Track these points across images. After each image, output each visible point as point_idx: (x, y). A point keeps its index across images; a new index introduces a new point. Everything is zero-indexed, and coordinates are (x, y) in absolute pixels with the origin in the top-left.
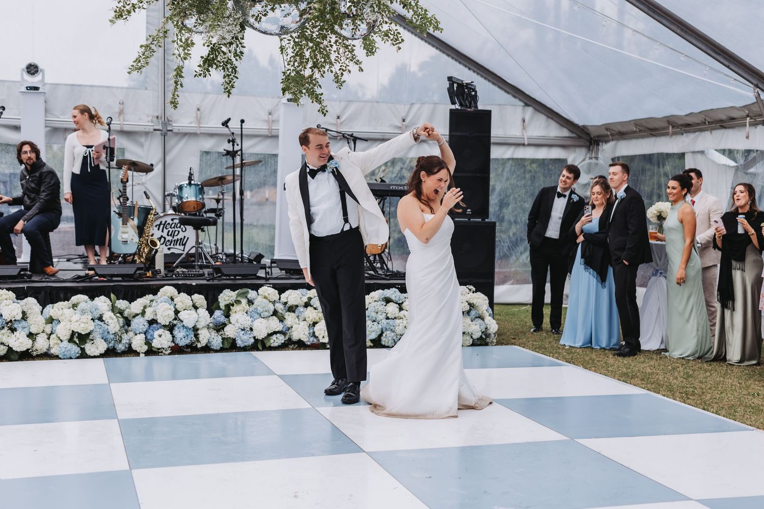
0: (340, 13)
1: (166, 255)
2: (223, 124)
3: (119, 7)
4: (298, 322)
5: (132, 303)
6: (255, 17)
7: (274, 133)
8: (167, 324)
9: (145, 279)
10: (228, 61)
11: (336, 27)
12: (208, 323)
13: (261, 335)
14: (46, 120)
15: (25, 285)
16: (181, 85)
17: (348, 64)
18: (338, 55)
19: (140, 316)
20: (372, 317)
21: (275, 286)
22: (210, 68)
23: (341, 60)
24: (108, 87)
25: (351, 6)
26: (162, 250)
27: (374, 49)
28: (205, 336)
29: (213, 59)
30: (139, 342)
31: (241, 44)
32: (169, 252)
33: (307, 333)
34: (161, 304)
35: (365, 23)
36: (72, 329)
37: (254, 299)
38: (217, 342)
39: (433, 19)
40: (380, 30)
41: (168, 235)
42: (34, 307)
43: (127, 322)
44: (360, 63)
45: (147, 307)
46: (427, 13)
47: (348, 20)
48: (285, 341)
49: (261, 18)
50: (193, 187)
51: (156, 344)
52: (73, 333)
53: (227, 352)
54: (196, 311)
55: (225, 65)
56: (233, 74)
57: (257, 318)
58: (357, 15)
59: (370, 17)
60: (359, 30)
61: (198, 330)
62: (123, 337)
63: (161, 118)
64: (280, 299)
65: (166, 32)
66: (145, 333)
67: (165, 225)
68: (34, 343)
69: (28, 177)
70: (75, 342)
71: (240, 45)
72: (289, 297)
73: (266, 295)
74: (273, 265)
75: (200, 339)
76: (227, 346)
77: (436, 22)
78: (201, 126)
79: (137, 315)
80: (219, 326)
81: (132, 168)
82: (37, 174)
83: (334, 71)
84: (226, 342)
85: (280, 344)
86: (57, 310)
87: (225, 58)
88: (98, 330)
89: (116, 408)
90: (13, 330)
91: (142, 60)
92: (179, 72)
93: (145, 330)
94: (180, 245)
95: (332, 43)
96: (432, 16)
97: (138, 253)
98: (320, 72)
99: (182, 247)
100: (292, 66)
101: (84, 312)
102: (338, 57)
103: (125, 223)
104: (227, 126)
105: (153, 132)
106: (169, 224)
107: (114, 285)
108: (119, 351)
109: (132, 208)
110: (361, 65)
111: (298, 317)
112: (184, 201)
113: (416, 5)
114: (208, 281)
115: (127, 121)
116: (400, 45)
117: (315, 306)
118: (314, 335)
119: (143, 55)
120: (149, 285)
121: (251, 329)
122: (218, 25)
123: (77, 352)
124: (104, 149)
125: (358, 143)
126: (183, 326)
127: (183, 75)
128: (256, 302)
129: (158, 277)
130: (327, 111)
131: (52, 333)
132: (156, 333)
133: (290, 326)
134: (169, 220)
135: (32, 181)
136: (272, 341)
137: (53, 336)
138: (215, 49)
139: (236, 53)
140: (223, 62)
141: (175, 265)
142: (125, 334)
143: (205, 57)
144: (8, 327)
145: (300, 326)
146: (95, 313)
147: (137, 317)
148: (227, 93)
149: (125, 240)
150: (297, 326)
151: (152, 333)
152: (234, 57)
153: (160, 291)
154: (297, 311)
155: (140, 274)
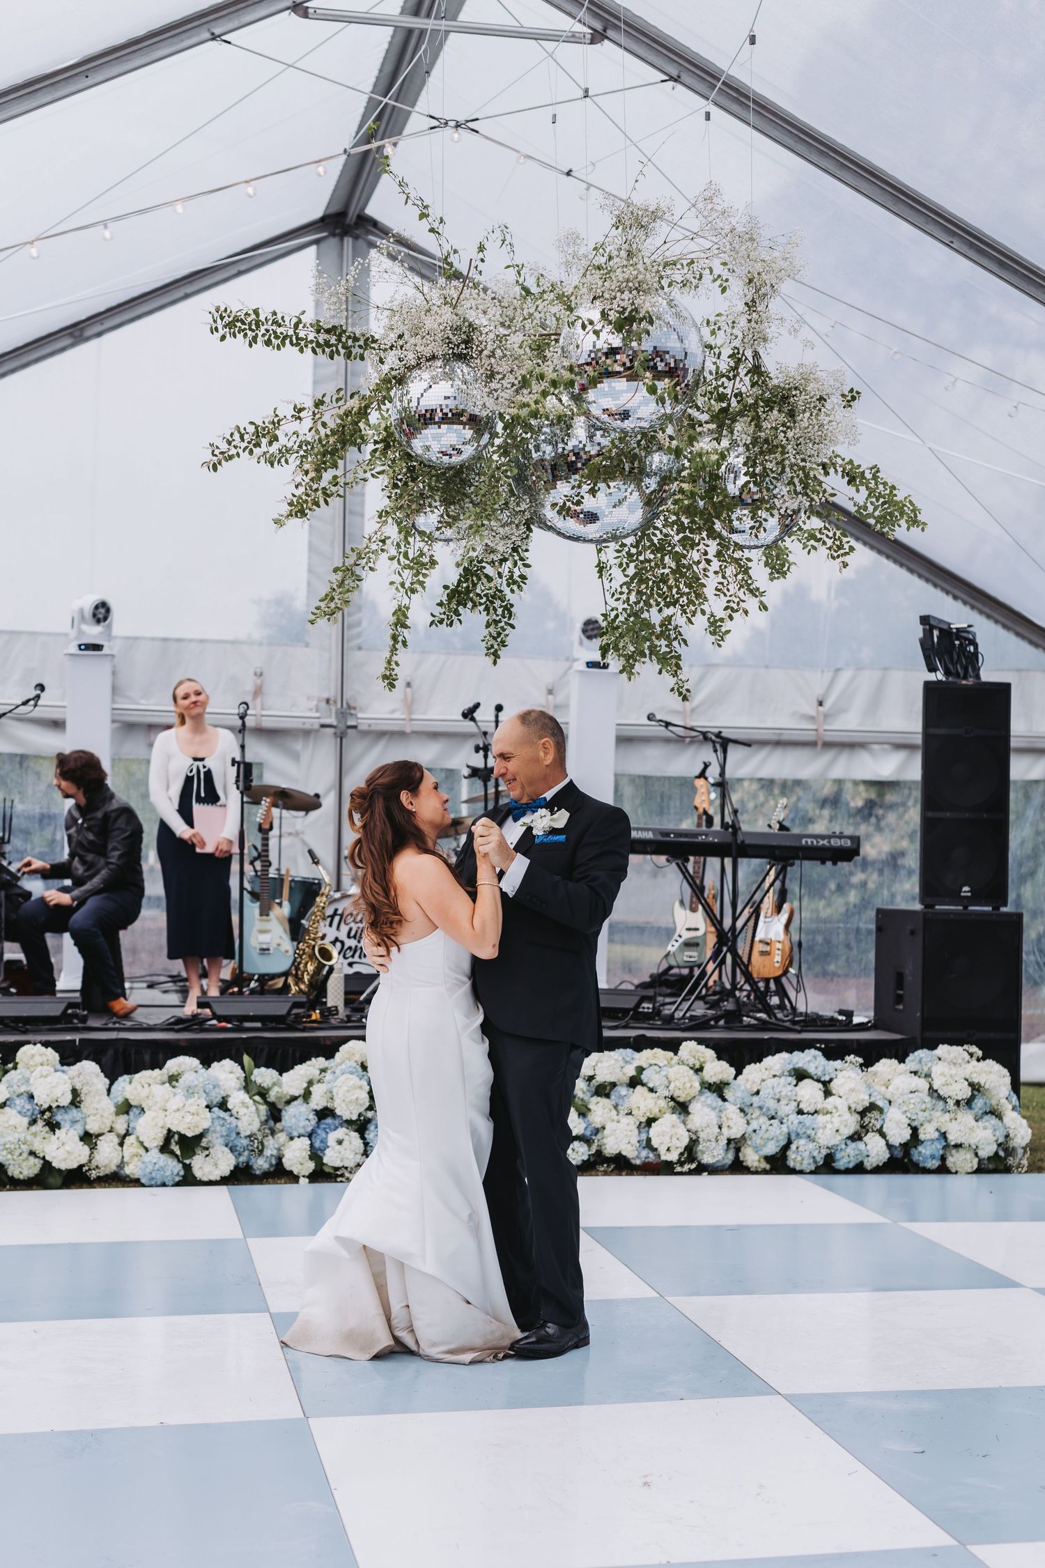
0: (726, 496)
1: (347, 977)
2: (465, 715)
3: (297, 494)
4: (616, 1118)
5: (285, 1075)
6: (558, 508)
8: (355, 1117)
9: (308, 1025)
10: (495, 594)
11: (718, 526)
14: (114, 709)
15: (77, 1037)
16: (405, 644)
17: (743, 597)
18: (722, 580)
19: (300, 1101)
20: (768, 1109)
22: (461, 609)
23: (728, 590)
24: (234, 642)
25: (748, 482)
26: (340, 966)
27: (787, 565)
29: (468, 591)
30: (297, 1154)
31: (522, 559)
32: (351, 971)
33: (634, 1140)
34: (343, 1078)
35: (777, 516)
36: (169, 1126)
39: (908, 504)
40: (800, 529)
41: (349, 937)
42: (95, 1080)
43: (275, 1114)
44: (762, 594)
45: (315, 1082)
46: (895, 492)
47: (741, 510)
48: (589, 1155)
51: (332, 1158)
52: (170, 1134)
55: (490, 601)
56: (506, 620)
58: (762, 500)
59: (787, 504)
60: (765, 530)
62: (266, 1143)
63: (335, 702)
65: (383, 541)
66: (310, 1136)
67: (344, 917)
68: (92, 1153)
69: (80, 821)
70: (172, 1153)
71: (520, 563)
72: (599, 1065)
77: (912, 511)
78: (414, 717)
79: (294, 1098)
81: (280, 802)
82: (99, 814)
83: (708, 612)
86: (139, 1087)
87: (490, 588)
88: (218, 1128)
89: (266, 1290)
90: (53, 1126)
91: (336, 597)
92: (401, 618)
93: (309, 1129)
95: (710, 557)
96: (906, 498)
97: (294, 971)
98: (686, 613)
100: (624, 603)
101: (191, 1091)
102: (722, 583)
103: (265, 912)
104: (473, 719)
105: (317, 731)
107: (246, 1038)
108: (258, 1172)
109: (280, 880)
110: (763, 599)
111: (616, 1107)
113: (875, 477)
115: (268, 709)
116: (847, 559)
117: (651, 1085)
118: (648, 1145)
119: (339, 586)
120: (318, 1038)
122: (485, 525)
123: (175, 1172)
124: (233, 765)
125: (734, 753)
127: (408, 623)
129: (333, 1021)
130: (688, 690)
131: (127, 1134)
132: (332, 1137)
133: (599, 1126)
135: (89, 829)
137: (129, 1140)
138: (471, 572)
139: (511, 578)
140: (486, 595)
141: (362, 998)
142: (270, 1137)
143: (452, 587)
144: (45, 1120)
145: (621, 1125)
146: (213, 1094)
147: (295, 1103)
148: (492, 657)
149: (265, 947)
150: (614, 1125)
151: (324, 1136)
152: (508, 585)
153: (341, 1049)
154: (613, 1096)
155: (297, 1014)
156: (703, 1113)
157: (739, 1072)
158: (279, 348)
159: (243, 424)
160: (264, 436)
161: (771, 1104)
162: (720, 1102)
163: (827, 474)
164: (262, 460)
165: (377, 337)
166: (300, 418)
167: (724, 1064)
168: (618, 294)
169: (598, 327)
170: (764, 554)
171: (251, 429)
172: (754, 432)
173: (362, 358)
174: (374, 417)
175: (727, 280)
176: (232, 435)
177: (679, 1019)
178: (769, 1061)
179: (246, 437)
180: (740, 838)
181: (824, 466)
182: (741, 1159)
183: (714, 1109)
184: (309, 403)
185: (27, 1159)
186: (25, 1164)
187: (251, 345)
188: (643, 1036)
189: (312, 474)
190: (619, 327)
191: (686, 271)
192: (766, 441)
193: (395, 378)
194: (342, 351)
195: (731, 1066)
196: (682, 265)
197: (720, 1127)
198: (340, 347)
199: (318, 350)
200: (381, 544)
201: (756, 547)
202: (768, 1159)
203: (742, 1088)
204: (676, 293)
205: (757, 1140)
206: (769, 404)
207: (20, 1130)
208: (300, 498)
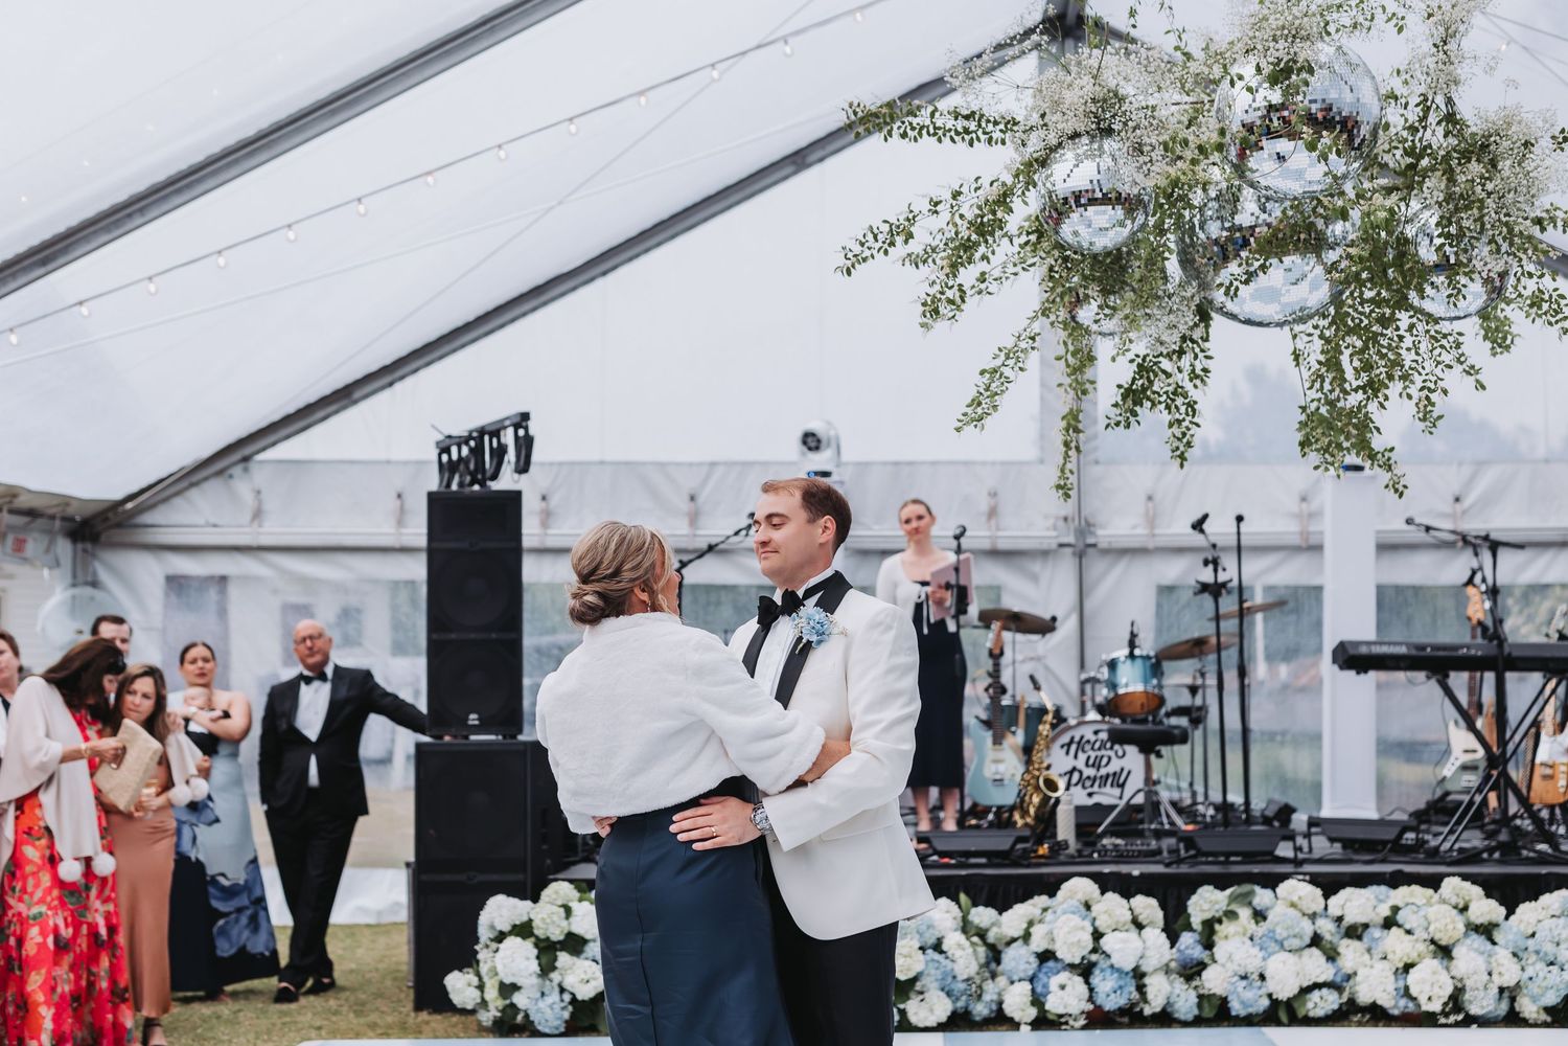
0: (1418, 263)
1: (1079, 810)
2: (1194, 527)
3: (932, 294)
4: (1369, 962)
5: (1005, 914)
6: (1224, 289)
7: (1313, 541)
8: (1077, 961)
9: (1034, 861)
10: (1175, 389)
11: (1413, 296)
12: (1165, 960)
13: (1285, 992)
16: (1078, 450)
17: (1441, 375)
18: (1416, 358)
19: (1020, 942)
20: (1546, 954)
21: (1315, 880)
22: (1137, 409)
23: (1423, 368)
24: (966, 463)
25: (1443, 245)
26: (1071, 800)
27: (1509, 337)
28: (1161, 989)
30: (1018, 999)
31: (1202, 351)
32: (1090, 802)
33: (1390, 988)
34: (1063, 918)
35: (1479, 281)
37: (1267, 909)
38: (1186, 1004)
40: (1520, 295)
41: (1087, 765)
43: (995, 954)
44: (1477, 372)
45: (1036, 922)
47: (1437, 277)
48: (1340, 1004)
49: (1237, 289)
50: (1139, 662)
51: (1054, 1005)
53: (1210, 1027)
54: (1139, 934)
55: (1171, 399)
56: (1190, 418)
57: (1274, 953)
58: (1459, 264)
59: (1489, 267)
60: (1464, 297)
61: (1143, 975)
62: (985, 987)
63: (1073, 520)
64: (1326, 908)
65: (1033, 339)
66: (1032, 980)
67: (1081, 744)
71: (1201, 355)
72: (1348, 904)
73: (1295, 899)
74: (1313, 830)
75: (1150, 996)
76: (1208, 1013)
78: (1157, 531)
79: (1014, 940)
80: (1191, 968)
81: (1013, 626)
83: (1415, 396)
85: (1330, 1012)
87: (1169, 385)
91: (983, 402)
93: (1030, 973)
94: (1112, 785)
95: (1401, 332)
97: (1021, 805)
98: (1378, 397)
99: (1117, 791)
100: (1318, 391)
102: (1416, 361)
103: (998, 740)
104: (1202, 531)
105: (1055, 551)
106: (1088, 742)
107: (967, 875)
108: (978, 1019)
109: (1015, 708)
110: (1478, 377)
111: (1369, 950)
112: (1121, 691)
114: (1167, 866)
115: (1004, 530)
117: (1408, 927)
118: (1406, 993)
119: (987, 389)
120: (1042, 875)
121: (1262, 977)
122: (1145, 314)
125: (1502, 553)
126: (1112, 966)
127: (1080, 426)
128: (1271, 916)
129: (1062, 858)
130: (1405, 487)
132: (1055, 982)
133: (1350, 972)
134: (1087, 733)
136: (1310, 1005)
138: (1145, 369)
139: (1193, 371)
140: (1166, 393)
141: (1100, 830)
142: (990, 981)
143: (1126, 386)
145: (1374, 971)
146: (927, 935)
147: (1014, 945)
148: (1179, 460)
149: (998, 777)
150: (1367, 971)
151: (1045, 979)
152: (1191, 381)
153: (1063, 887)
154: (1366, 938)
155: (1024, 850)
156: (1470, 958)
157: (1510, 912)
158: (916, 140)
159: (877, 223)
160: (898, 234)
161: (1549, 948)
162: (1489, 946)
163: (1543, 230)
164: (907, 262)
165: (1018, 119)
166: (936, 212)
167: (1493, 903)
168: (1272, 44)
169: (1253, 84)
170: (1482, 326)
171: (885, 228)
172: (1447, 187)
173: (1003, 142)
174: (1016, 203)
175: (1403, 18)
176: (864, 235)
177: (1446, 852)
178: (1546, 899)
179: (880, 237)
180: (1507, 650)
181: (1539, 221)
182: (1517, 1009)
183: (1483, 953)
184: (945, 195)
187: (886, 140)
188: (1400, 872)
189: (947, 269)
190: (1274, 80)
191: (1354, 12)
192: (1462, 195)
193: (1036, 160)
194: (982, 137)
195: (1501, 904)
196: (1350, 6)
197: (1490, 974)
198: (980, 133)
199: (956, 138)
200: (1031, 341)
201: (1459, 318)
202: (1548, 1010)
203: (1515, 930)
204: (1345, 40)
205: (1534, 988)
206: (1466, 156)
208: (934, 296)
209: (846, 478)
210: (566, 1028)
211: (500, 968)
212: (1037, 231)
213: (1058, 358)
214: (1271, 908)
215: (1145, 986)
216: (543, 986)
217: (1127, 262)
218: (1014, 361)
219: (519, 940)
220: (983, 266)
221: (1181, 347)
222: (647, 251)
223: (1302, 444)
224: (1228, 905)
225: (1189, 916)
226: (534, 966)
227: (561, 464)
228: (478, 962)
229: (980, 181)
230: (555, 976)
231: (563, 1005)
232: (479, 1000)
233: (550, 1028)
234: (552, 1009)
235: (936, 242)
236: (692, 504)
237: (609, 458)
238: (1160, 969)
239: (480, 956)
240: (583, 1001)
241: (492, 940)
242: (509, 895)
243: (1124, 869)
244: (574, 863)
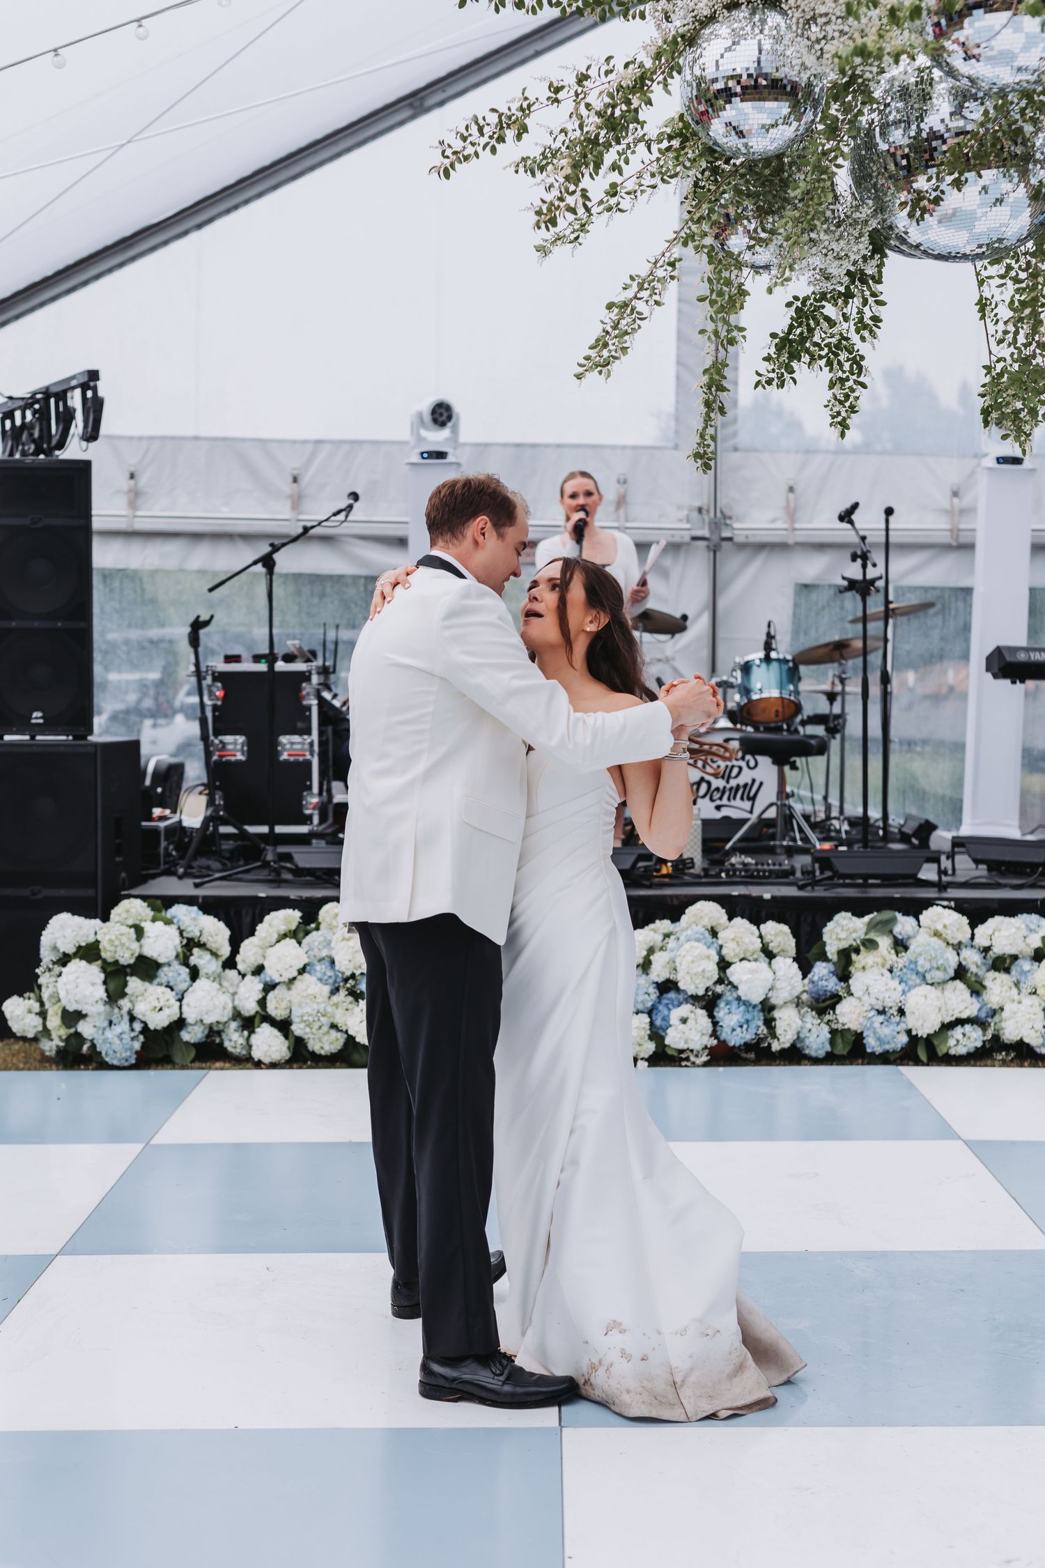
1: (707, 824)
2: (841, 518)
3: (548, 200)
4: (1016, 997)
7: (963, 539)
8: (701, 992)
9: (657, 880)
10: (840, 341)
12: (796, 993)
13: (925, 1026)
16: (722, 411)
21: (960, 907)
22: (794, 364)
24: (596, 447)
28: (790, 1024)
29: (803, 339)
31: (874, 295)
32: (719, 815)
34: (687, 946)
37: (909, 938)
38: (817, 1038)
41: (716, 775)
45: (657, 950)
48: (984, 1042)
49: (924, 209)
50: (775, 665)
51: (675, 1038)
53: (842, 1064)
54: (770, 963)
55: (834, 353)
56: (855, 377)
57: (915, 986)
61: (772, 1008)
63: (708, 511)
64: (973, 938)
65: (673, 265)
66: (650, 1013)
71: (871, 300)
72: (997, 934)
73: (940, 928)
74: (956, 849)
75: (779, 1031)
76: (841, 1049)
78: (797, 526)
80: (824, 1001)
81: (640, 625)
84: (839, 1041)
85: (972, 1050)
87: (832, 336)
91: (610, 342)
93: (649, 1004)
94: (742, 798)
99: (747, 805)
100: (1009, 345)
104: (851, 522)
105: (688, 544)
111: (1017, 984)
112: (755, 697)
114: (801, 888)
115: (634, 521)
119: (615, 327)
120: (664, 897)
121: (901, 1012)
122: (811, 240)
126: (739, 999)
127: (724, 383)
128: (913, 946)
129: (687, 878)
132: (676, 1014)
133: (996, 1006)
136: (952, 1042)
138: (805, 313)
139: (861, 320)
140: (828, 345)
141: (729, 846)
143: (782, 335)
144: (348, 989)
145: (1022, 1007)
148: (840, 428)
150: (1015, 1006)
151: (666, 1012)
152: (858, 331)
153: (687, 911)
154: (1015, 970)
155: (646, 867)
159: (483, 113)
160: (509, 126)
164: (521, 170)
166: (557, 101)
171: (493, 119)
173: (643, 16)
174: (657, 91)
176: (467, 128)
179: (486, 129)
184: (571, 80)
185: (328, 1032)
186: (325, 1039)
187: (497, 10)
189: (568, 171)
193: (683, 36)
200: (670, 269)
207: (319, 1000)
208: (552, 204)
209: (463, 461)
210: (137, 1059)
211: (62, 994)
212: (680, 134)
213: (701, 299)
214: (915, 937)
215: (774, 1019)
216: (111, 1014)
217: (790, 176)
218: (648, 292)
219: (84, 963)
220: (615, 177)
221: (847, 288)
222: (247, 202)
223: (986, 412)
224: (866, 934)
225: (824, 944)
226: (100, 992)
227: (151, 438)
228: (40, 987)
229: (612, 62)
230: (125, 1003)
231: (133, 1034)
232: (40, 1028)
233: (120, 1060)
234: (121, 1040)
235: (558, 144)
236: (295, 485)
237: (203, 432)
238: (791, 1002)
239: (41, 981)
240: (156, 1030)
241: (54, 963)
242: (73, 914)
243: (754, 891)
244: (154, 876)
